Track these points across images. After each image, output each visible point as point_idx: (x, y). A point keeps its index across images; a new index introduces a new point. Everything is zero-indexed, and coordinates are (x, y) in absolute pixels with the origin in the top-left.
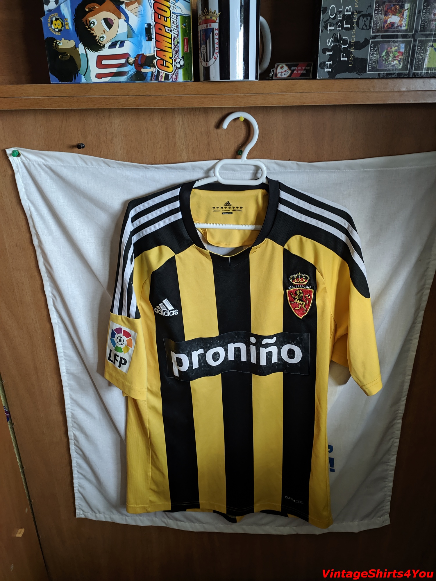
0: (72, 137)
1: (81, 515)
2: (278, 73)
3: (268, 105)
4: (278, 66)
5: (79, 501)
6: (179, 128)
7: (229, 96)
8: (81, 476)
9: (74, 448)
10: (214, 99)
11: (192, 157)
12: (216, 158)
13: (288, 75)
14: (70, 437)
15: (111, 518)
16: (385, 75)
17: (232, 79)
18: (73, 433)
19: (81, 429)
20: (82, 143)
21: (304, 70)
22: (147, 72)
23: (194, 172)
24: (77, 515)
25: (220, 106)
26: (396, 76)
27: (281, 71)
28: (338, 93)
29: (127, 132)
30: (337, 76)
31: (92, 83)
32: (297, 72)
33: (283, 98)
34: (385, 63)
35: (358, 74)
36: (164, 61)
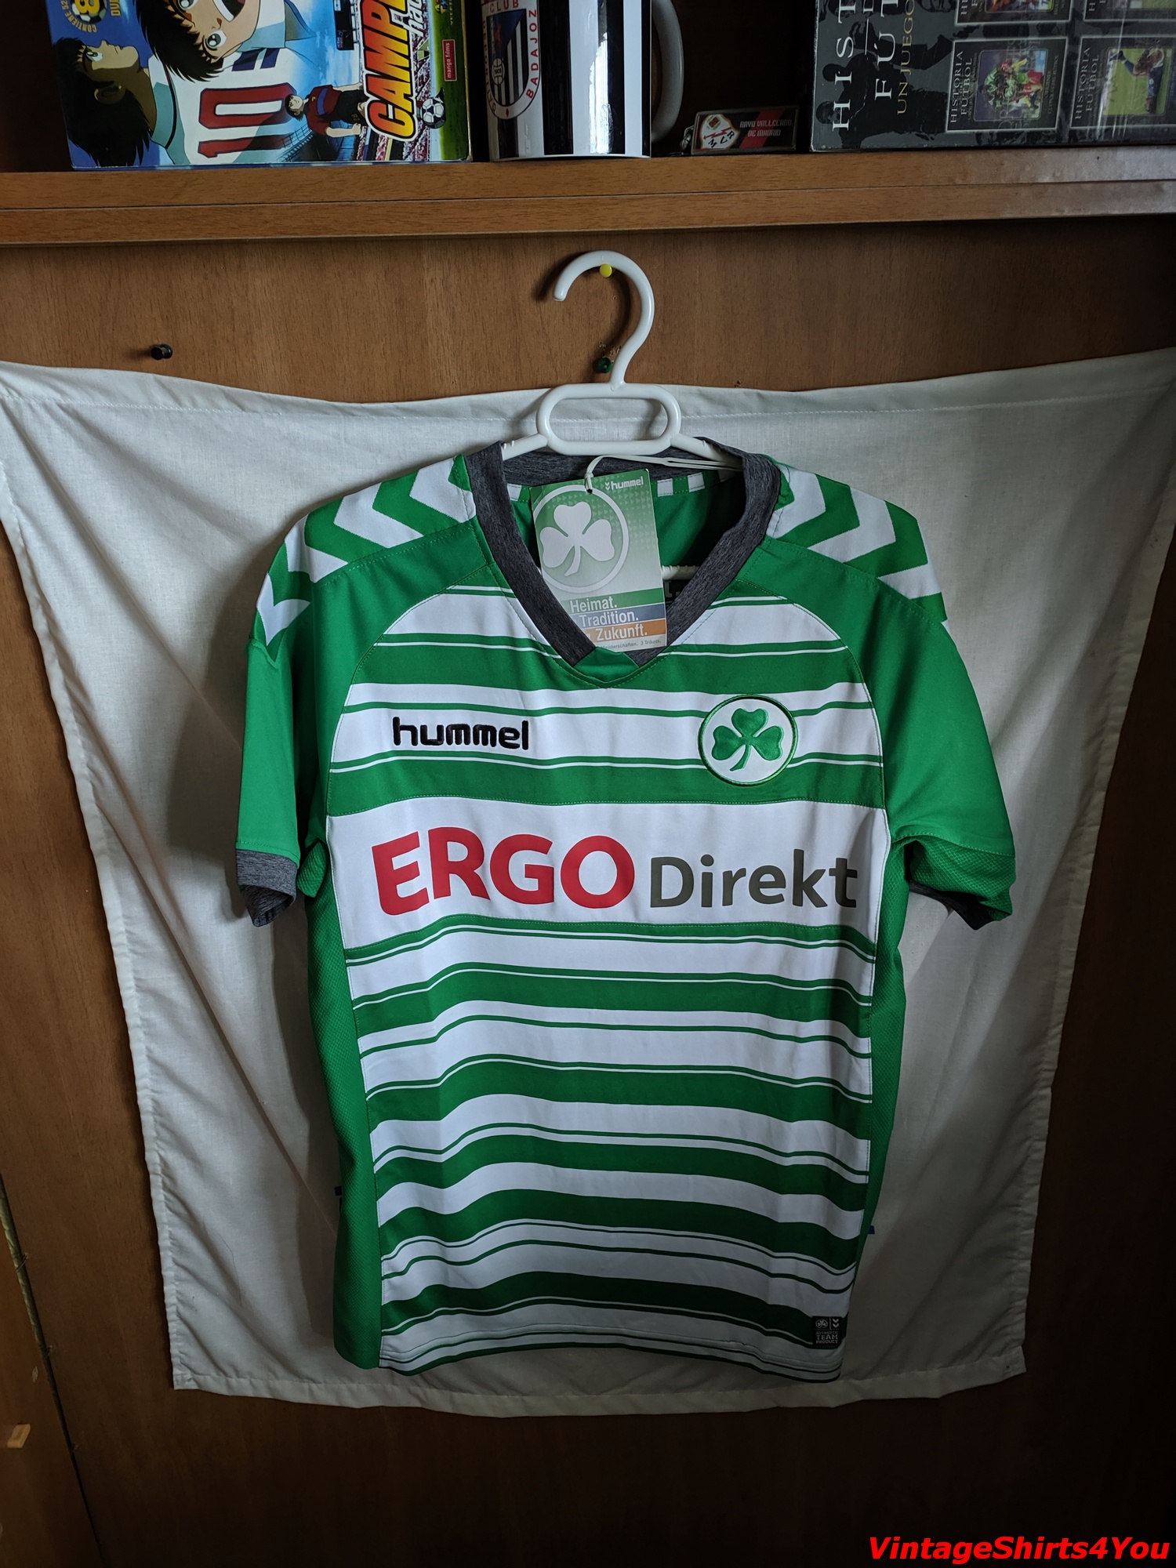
0: (136, 327)
1: (187, 1383)
2: (705, 138)
3: (679, 225)
4: (703, 118)
5: (180, 1344)
6: (435, 299)
7: (570, 200)
8: (183, 1274)
9: (162, 1198)
10: (529, 210)
11: (473, 379)
12: (539, 383)
13: (730, 142)
14: (150, 1168)
15: (270, 1389)
16: (995, 138)
17: (576, 153)
18: (162, 1158)
19: (182, 1145)
20: (165, 343)
21: (775, 128)
22: (343, 138)
23: (478, 422)
24: (175, 1383)
25: (546, 228)
26: (1025, 141)
27: (711, 131)
28: (868, 191)
29: (290, 310)
30: (866, 143)
31: (189, 168)
32: (756, 133)
33: (720, 205)
34: (995, 104)
35: (923, 137)
36: (390, 107)
